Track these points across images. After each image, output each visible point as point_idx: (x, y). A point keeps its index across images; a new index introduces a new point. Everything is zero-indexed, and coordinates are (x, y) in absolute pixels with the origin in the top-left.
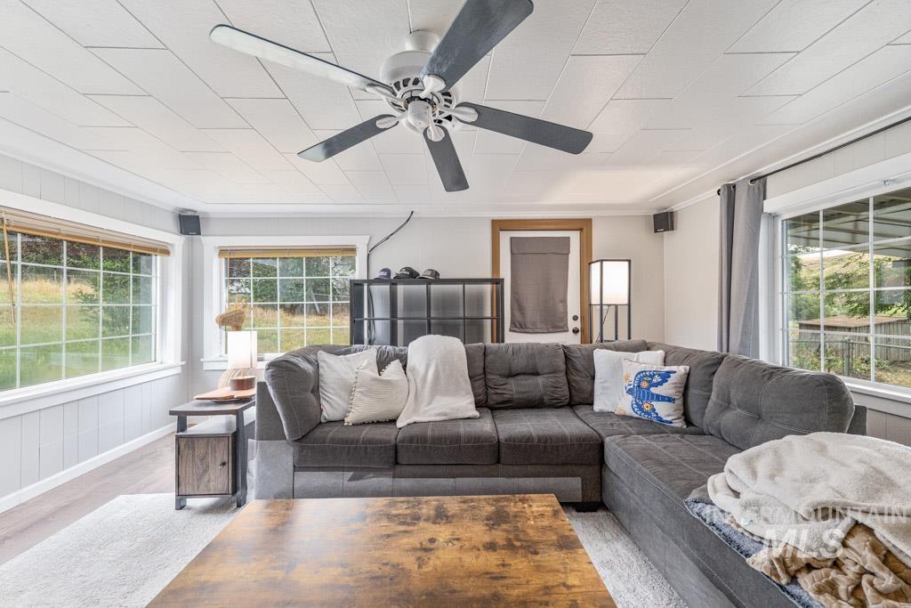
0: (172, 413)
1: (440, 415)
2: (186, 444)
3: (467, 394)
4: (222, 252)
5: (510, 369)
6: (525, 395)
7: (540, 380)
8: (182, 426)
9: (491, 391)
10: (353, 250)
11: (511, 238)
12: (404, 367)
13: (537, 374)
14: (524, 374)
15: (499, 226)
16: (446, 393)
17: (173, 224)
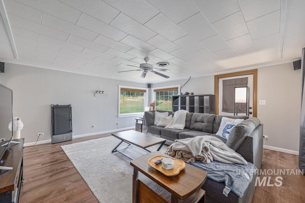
0: (136, 119)
1: (174, 127)
2: (137, 124)
3: (183, 124)
4: (155, 91)
5: (197, 120)
6: (198, 127)
7: (203, 124)
8: (137, 122)
9: (191, 125)
10: (177, 88)
11: (223, 80)
12: (173, 116)
13: (203, 122)
14: (199, 122)
15: (217, 78)
16: (179, 123)
17: (146, 86)
